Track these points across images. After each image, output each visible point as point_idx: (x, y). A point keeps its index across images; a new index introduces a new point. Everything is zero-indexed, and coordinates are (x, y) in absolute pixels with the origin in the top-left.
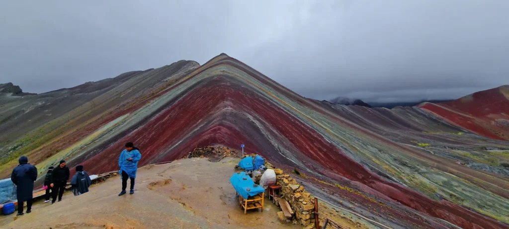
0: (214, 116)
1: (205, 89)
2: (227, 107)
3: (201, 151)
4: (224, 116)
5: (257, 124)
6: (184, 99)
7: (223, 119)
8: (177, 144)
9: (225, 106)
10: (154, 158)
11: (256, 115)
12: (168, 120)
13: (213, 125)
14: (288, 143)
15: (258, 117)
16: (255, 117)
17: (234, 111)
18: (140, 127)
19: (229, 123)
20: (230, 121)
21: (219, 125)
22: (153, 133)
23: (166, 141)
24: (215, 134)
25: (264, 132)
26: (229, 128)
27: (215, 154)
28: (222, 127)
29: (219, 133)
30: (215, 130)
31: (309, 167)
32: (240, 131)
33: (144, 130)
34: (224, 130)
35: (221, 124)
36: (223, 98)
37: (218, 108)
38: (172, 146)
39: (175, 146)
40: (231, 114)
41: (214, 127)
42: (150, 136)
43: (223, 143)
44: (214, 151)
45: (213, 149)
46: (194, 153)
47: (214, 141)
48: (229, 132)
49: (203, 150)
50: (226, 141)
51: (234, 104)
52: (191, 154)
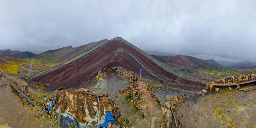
0: (115, 53)
1: (111, 44)
2: (121, 50)
3: (109, 70)
4: (120, 53)
5: (134, 58)
6: (103, 47)
7: (120, 54)
8: (98, 63)
9: (120, 49)
10: (89, 67)
11: (133, 54)
12: (96, 54)
13: (115, 56)
14: (148, 67)
15: (134, 55)
16: (133, 55)
17: (124, 52)
18: (88, 55)
19: (122, 56)
20: (123, 56)
21: (118, 56)
22: (91, 58)
23: (94, 61)
24: (117, 60)
25: (138, 61)
26: (123, 58)
27: (117, 73)
28: (120, 57)
29: (118, 60)
30: (116, 58)
31: (159, 77)
32: (128, 60)
33: (89, 56)
34: (121, 59)
35: (119, 56)
36: (119, 47)
37: (117, 50)
38: (96, 64)
39: (97, 64)
40: (123, 53)
41: (115, 57)
42: (90, 59)
43: (121, 66)
44: (117, 71)
45: (116, 69)
46: (104, 71)
47: (116, 64)
48: (123, 60)
49: (110, 69)
50: (123, 65)
51: (124, 49)
52: (102, 71)
